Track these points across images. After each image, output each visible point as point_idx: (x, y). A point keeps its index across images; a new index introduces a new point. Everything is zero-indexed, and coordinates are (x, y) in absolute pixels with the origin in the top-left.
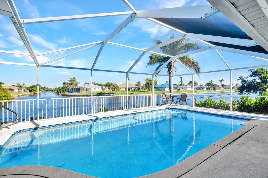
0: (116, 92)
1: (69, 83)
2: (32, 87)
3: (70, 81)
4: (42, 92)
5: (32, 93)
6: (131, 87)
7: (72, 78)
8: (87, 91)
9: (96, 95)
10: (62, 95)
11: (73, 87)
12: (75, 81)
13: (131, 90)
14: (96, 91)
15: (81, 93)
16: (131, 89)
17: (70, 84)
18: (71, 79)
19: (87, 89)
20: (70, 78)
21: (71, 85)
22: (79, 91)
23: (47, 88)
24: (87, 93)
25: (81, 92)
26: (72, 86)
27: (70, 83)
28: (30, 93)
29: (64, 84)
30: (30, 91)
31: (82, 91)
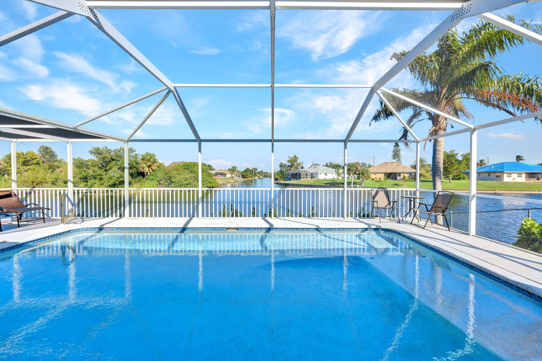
0: (363, 180)
1: (288, 164)
2: (246, 172)
3: (289, 161)
4: (259, 178)
5: (246, 179)
6: (399, 171)
7: (292, 156)
8: (312, 178)
9: (324, 185)
10: (277, 183)
11: (293, 171)
12: (297, 161)
13: (398, 178)
14: (327, 179)
15: (302, 181)
16: (400, 176)
17: (289, 166)
18: (290, 159)
19: (312, 174)
20: (289, 157)
21: (290, 168)
22: (300, 178)
23: (266, 173)
24: (311, 182)
25: (302, 179)
26: (292, 169)
27: (290, 164)
28: (243, 179)
29: (281, 166)
30: (244, 177)
31: (304, 178)
